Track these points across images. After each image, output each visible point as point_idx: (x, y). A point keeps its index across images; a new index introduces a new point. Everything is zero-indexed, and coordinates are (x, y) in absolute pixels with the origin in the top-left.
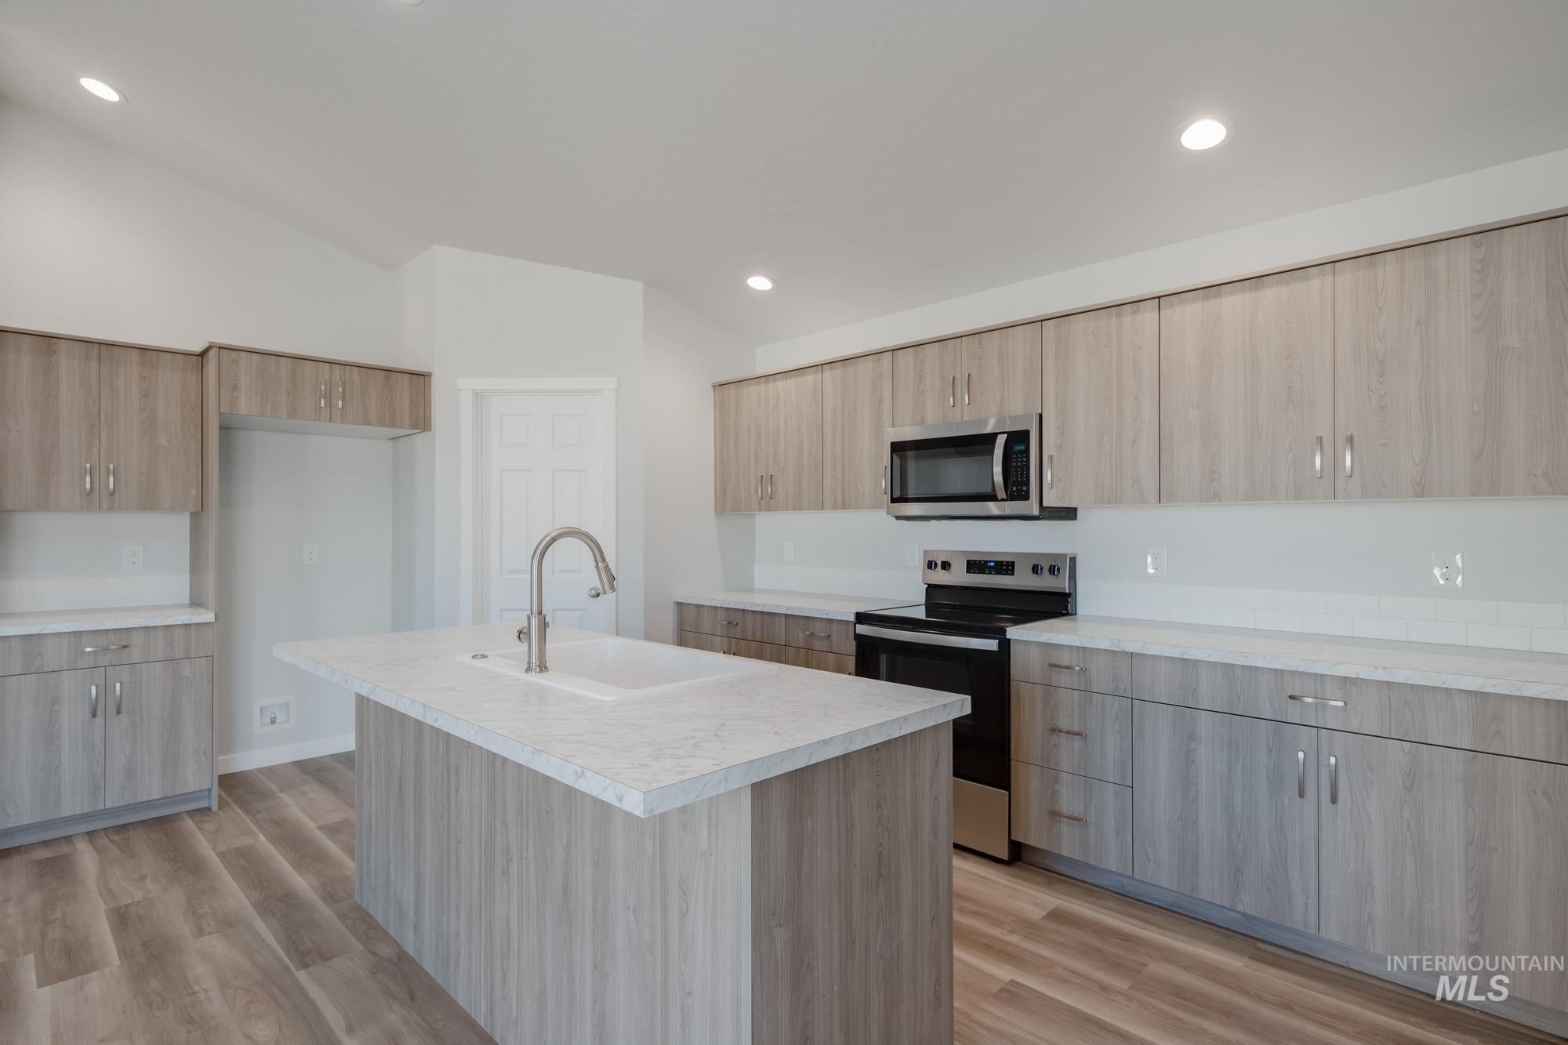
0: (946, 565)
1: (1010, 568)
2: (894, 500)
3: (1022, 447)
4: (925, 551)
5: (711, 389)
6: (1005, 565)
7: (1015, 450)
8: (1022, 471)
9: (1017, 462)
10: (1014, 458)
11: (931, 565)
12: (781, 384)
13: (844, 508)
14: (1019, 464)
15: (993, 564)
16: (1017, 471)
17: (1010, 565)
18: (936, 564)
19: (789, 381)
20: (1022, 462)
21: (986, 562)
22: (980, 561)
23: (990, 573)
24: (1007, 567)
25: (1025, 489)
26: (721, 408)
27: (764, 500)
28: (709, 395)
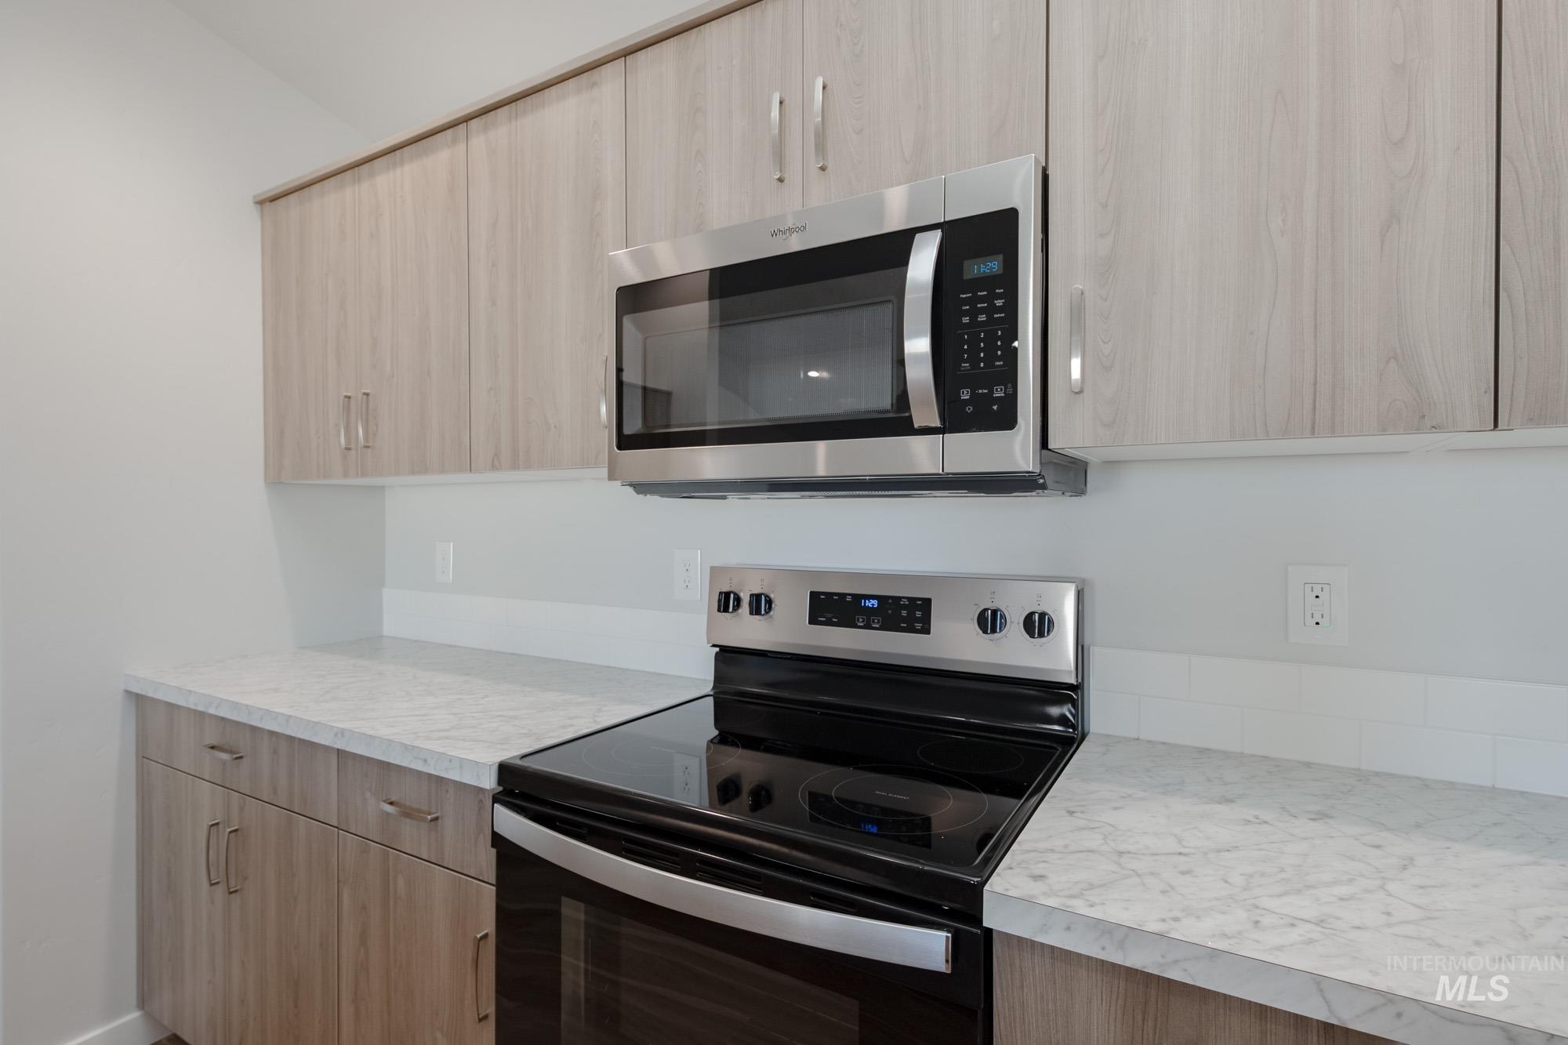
0: (761, 604)
1: (918, 614)
2: (625, 442)
3: (993, 266)
4: (713, 569)
5: (254, 212)
6: (904, 607)
7: (967, 276)
8: (991, 338)
9: (974, 313)
10: (965, 301)
11: (727, 602)
12: (385, 181)
13: (515, 466)
14: (982, 318)
15: (875, 603)
16: (974, 341)
17: (919, 608)
18: (738, 600)
19: (398, 171)
20: (991, 310)
21: (858, 598)
22: (843, 596)
23: (868, 627)
24: (911, 614)
25: (999, 393)
26: (274, 252)
27: (353, 453)
28: (251, 223)
